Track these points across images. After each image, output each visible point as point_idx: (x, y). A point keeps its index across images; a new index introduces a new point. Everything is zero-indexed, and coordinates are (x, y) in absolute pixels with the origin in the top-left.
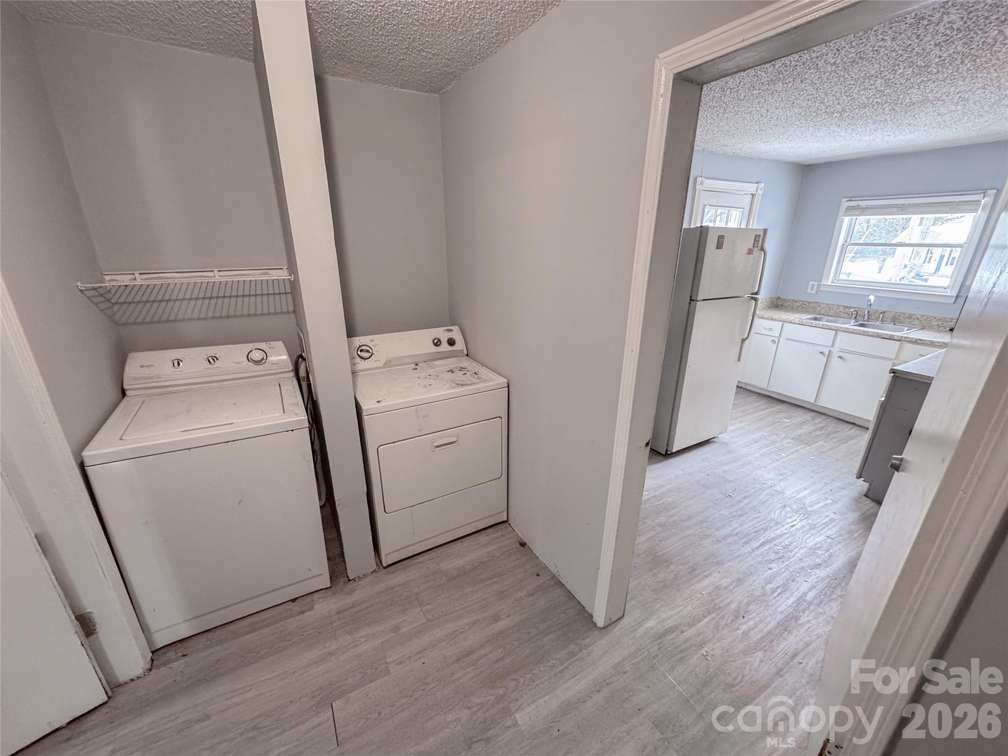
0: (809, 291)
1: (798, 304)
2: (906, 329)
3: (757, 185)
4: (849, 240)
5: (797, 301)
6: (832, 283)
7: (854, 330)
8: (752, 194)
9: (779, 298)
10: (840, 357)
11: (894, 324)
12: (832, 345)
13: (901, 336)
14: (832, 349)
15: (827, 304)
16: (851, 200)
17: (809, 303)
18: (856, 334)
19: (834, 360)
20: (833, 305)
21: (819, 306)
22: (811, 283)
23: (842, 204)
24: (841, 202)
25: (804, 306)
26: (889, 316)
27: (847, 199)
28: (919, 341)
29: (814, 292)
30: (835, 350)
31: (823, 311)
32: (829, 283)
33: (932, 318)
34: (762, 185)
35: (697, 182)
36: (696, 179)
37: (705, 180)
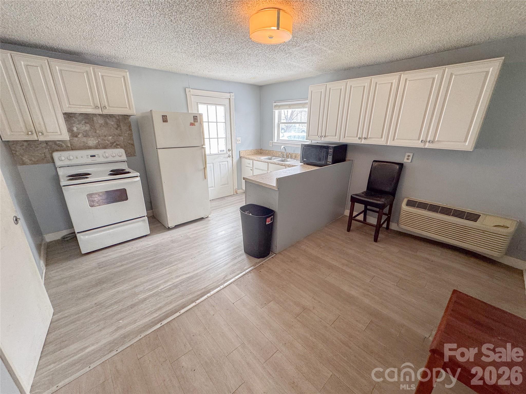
0: (270, 145)
1: (267, 152)
3: (230, 94)
4: (280, 121)
8: (229, 98)
15: (274, 151)
16: (275, 102)
17: (270, 151)
18: (277, 164)
21: (272, 152)
22: (270, 141)
23: (273, 104)
27: (273, 102)
29: (271, 146)
32: (275, 141)
34: (233, 94)
35: (186, 90)
36: (185, 89)
37: (191, 90)
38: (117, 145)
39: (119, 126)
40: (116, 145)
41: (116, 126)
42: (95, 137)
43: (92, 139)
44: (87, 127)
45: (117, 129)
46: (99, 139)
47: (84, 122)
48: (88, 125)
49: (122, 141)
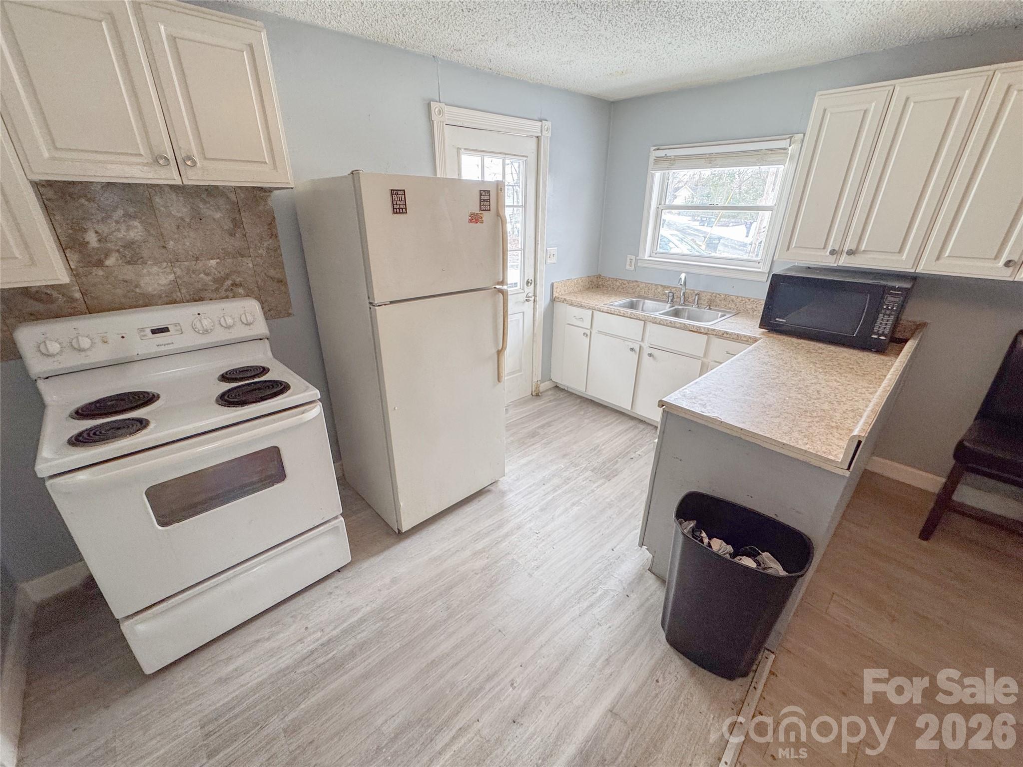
0: (628, 267)
1: (618, 284)
2: (720, 314)
4: (663, 202)
5: (616, 280)
6: (650, 256)
7: (661, 320)
8: (537, 137)
9: (600, 276)
10: (650, 355)
11: (710, 309)
12: (643, 340)
13: (708, 329)
14: (642, 344)
15: (645, 283)
16: (658, 149)
17: (629, 282)
18: (664, 325)
19: (645, 356)
20: (652, 284)
21: (638, 286)
22: (629, 257)
23: (651, 154)
24: (650, 152)
25: (624, 286)
26: (705, 298)
27: (655, 148)
28: (725, 335)
29: (632, 268)
30: (645, 345)
31: (642, 293)
32: (646, 258)
33: (747, 300)
34: (547, 124)
35: (433, 109)
36: (429, 105)
37: (446, 109)
38: (235, 284)
39: (237, 223)
40: (232, 285)
41: (228, 225)
42: (165, 264)
43: (155, 269)
44: (136, 231)
45: (232, 234)
46: (177, 270)
47: (120, 212)
48: (136, 223)
49: (250, 272)
